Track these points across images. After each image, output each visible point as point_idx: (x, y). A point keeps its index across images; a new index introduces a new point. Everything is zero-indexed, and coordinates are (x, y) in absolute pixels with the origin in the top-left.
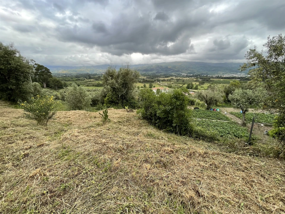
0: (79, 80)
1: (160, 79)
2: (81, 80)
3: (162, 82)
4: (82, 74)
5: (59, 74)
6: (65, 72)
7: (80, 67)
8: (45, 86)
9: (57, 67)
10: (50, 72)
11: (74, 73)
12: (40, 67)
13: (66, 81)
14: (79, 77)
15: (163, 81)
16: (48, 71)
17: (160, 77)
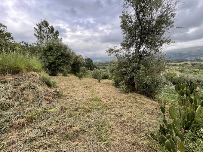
0: (107, 65)
1: (171, 64)
3: (172, 67)
4: (109, 62)
5: (97, 62)
8: (89, 69)
9: (97, 59)
10: (92, 62)
11: (105, 62)
12: (89, 59)
13: (100, 66)
14: (107, 64)
15: (174, 65)
16: (91, 60)
17: (171, 62)
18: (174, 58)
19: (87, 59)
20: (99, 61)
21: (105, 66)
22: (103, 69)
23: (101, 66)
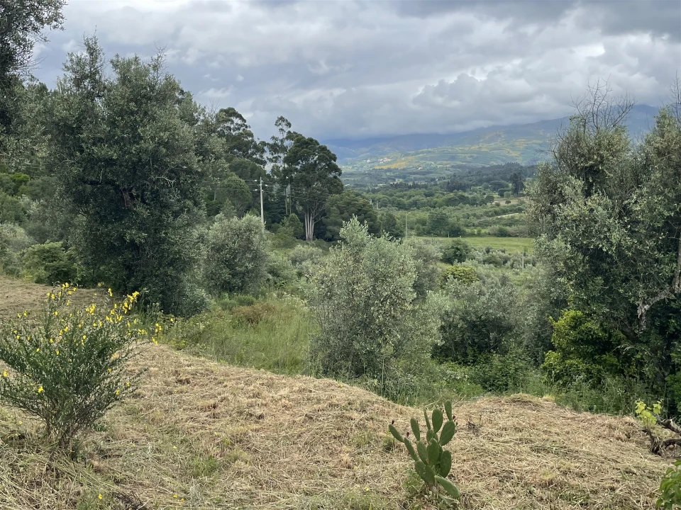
0: (463, 199)
2: (473, 203)
4: (479, 172)
5: (376, 175)
6: (401, 164)
7: (476, 135)
8: (310, 231)
9: (375, 142)
10: (336, 169)
11: (443, 168)
12: (304, 146)
13: (401, 206)
14: (463, 188)
16: (328, 158)
19: (289, 144)
20: (392, 162)
21: (450, 202)
22: (428, 233)
23: (416, 205)
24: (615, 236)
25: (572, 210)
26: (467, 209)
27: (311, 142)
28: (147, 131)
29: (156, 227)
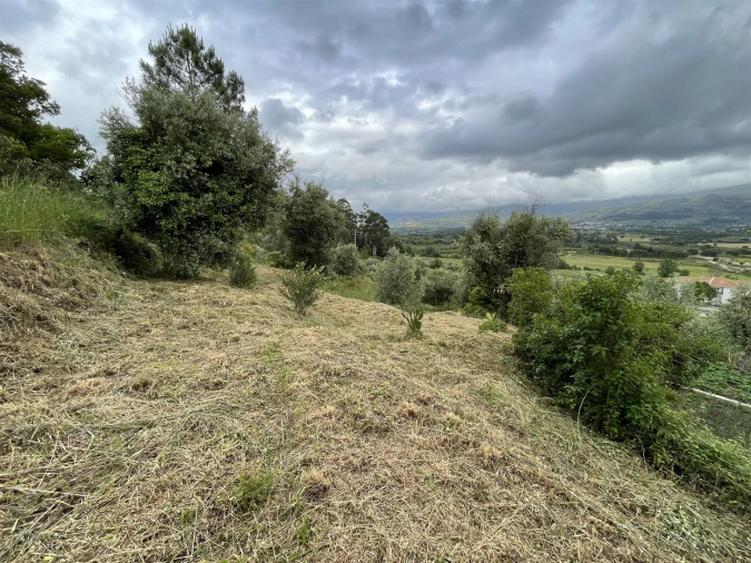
0: (441, 242)
1: (720, 245)
2: (445, 243)
3: (728, 260)
4: (449, 230)
5: (404, 230)
6: (415, 225)
7: (449, 214)
8: (375, 252)
9: (404, 216)
10: (387, 226)
11: (433, 227)
12: (374, 216)
13: (414, 244)
14: (441, 237)
15: (734, 254)
16: (384, 221)
17: (723, 239)
18: (735, 221)
19: (368, 215)
20: (411, 225)
21: (436, 243)
22: (425, 255)
23: (420, 243)
24: (491, 258)
25: (476, 247)
26: (442, 246)
27: (377, 215)
28: (316, 210)
29: (318, 246)
